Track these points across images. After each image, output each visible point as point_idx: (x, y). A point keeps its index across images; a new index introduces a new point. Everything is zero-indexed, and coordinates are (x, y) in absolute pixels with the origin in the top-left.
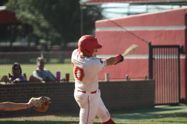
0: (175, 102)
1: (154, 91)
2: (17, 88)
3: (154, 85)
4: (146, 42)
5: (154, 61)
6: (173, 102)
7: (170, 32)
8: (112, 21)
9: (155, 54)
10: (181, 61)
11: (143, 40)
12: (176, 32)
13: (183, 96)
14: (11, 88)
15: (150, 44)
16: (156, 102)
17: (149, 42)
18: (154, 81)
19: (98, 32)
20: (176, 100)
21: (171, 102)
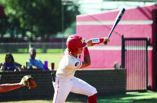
0: (144, 89)
1: (126, 79)
2: (11, 75)
3: (126, 74)
4: (120, 35)
5: (126, 52)
6: (142, 89)
7: (139, 26)
8: (91, 16)
9: (127, 46)
10: (148, 52)
11: (117, 33)
12: (144, 26)
13: (150, 83)
14: (5, 75)
15: (123, 36)
16: (128, 89)
17: (122, 35)
18: (126, 70)
19: (79, 26)
20: (145, 87)
21: (140, 89)
